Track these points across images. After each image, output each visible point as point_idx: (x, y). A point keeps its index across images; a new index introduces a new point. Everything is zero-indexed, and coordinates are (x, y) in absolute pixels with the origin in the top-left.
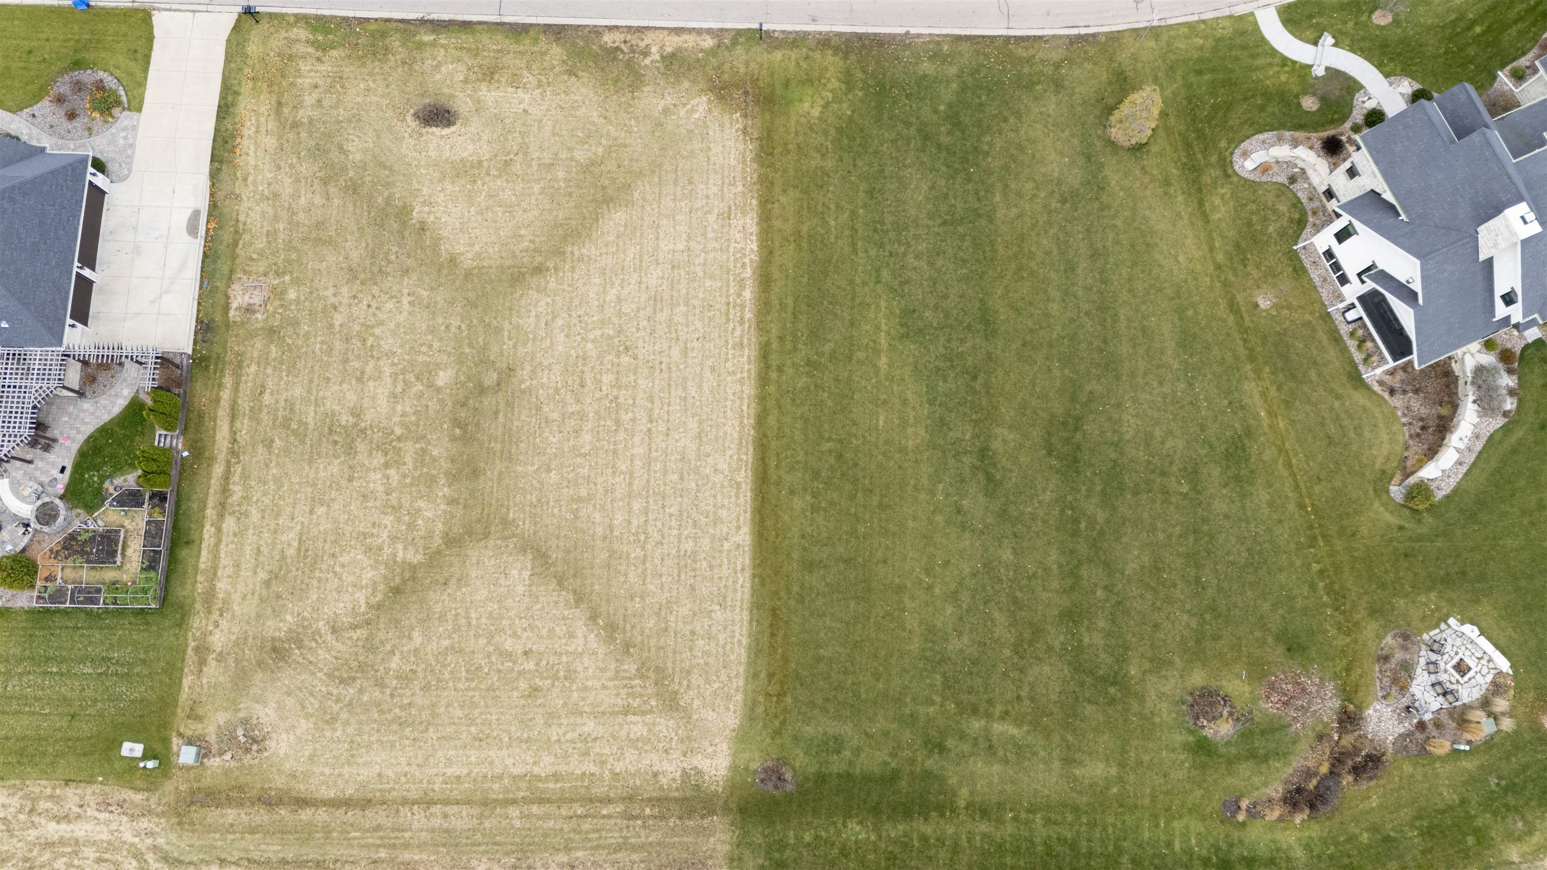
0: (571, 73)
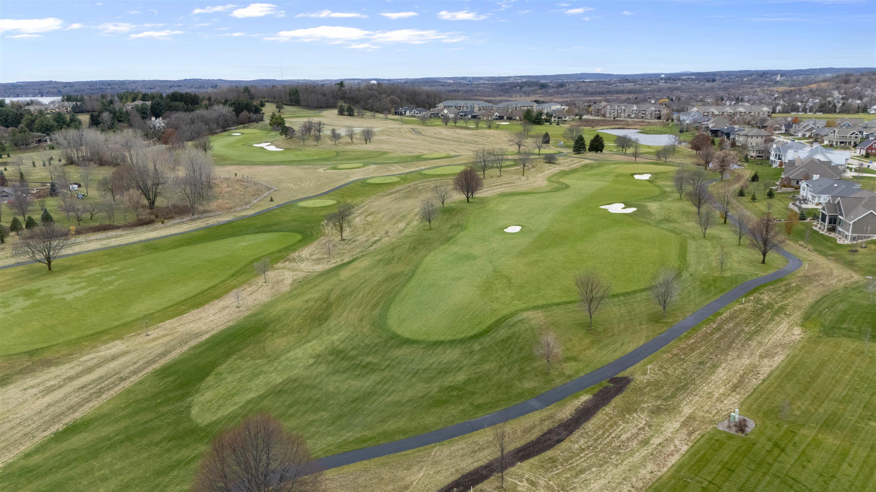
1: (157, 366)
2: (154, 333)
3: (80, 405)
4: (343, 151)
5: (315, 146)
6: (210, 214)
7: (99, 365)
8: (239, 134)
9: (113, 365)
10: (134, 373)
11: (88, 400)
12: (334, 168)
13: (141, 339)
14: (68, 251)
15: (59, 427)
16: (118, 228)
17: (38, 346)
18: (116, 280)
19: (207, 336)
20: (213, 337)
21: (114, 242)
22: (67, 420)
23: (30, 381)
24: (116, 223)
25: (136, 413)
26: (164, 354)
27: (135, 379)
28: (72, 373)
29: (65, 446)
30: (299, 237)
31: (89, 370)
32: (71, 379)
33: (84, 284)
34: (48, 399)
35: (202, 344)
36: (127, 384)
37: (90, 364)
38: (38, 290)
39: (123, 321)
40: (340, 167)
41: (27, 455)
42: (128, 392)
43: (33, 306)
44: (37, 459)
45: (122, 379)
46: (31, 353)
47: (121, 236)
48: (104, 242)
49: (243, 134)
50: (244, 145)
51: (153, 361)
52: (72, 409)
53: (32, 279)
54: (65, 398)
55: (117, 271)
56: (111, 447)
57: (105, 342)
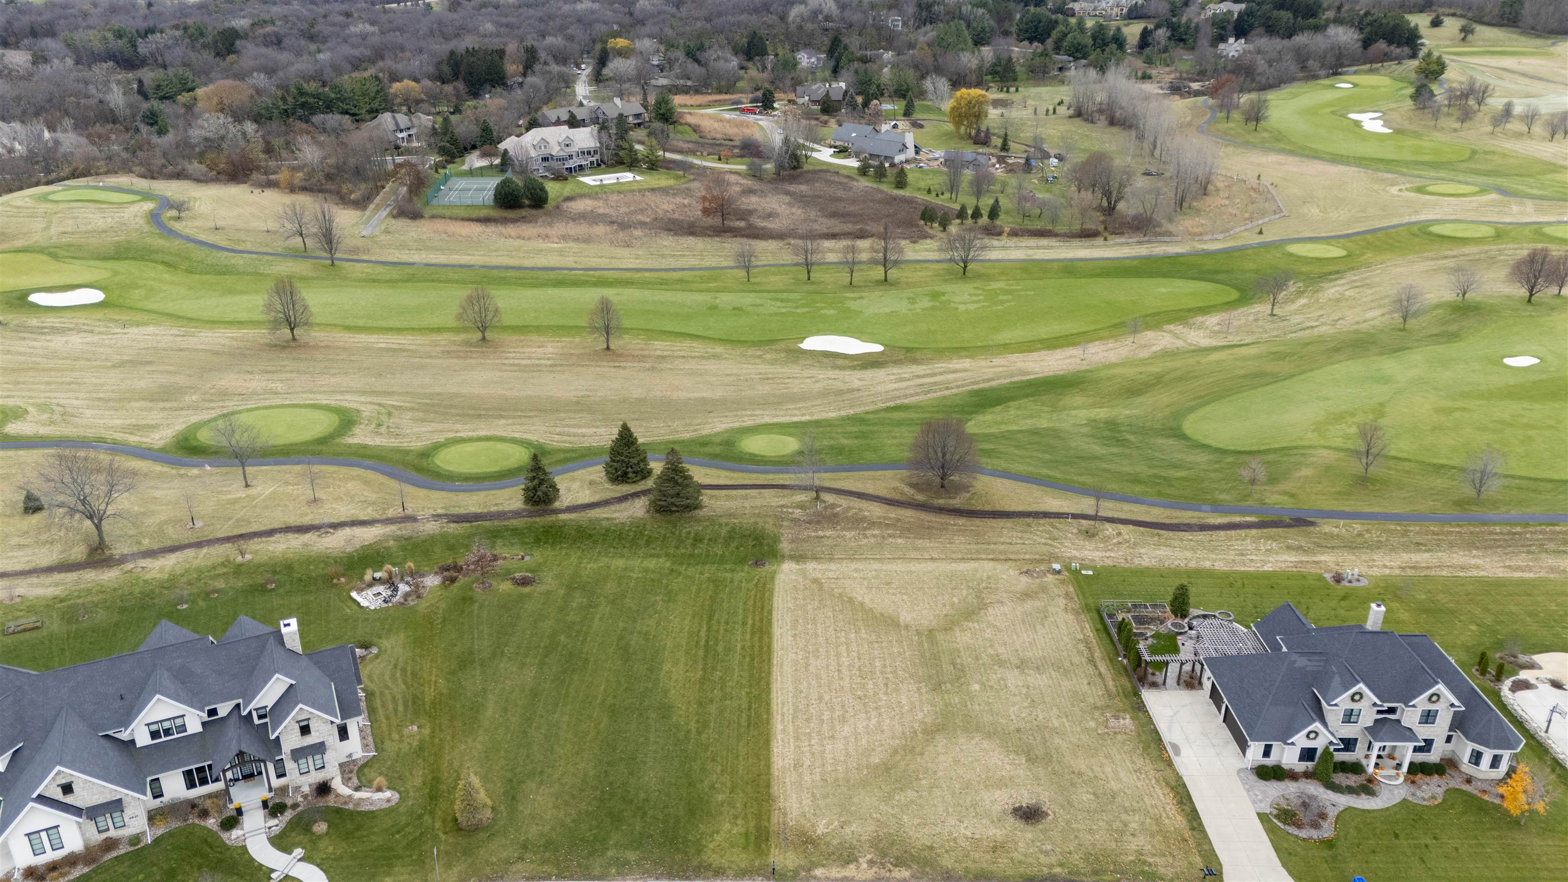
0: (931, 848)
1: (975, 387)
2: (997, 361)
3: (912, 395)
4: (1486, 153)
5: (1455, 130)
6: (1166, 239)
7: (941, 374)
8: (1350, 86)
9: (950, 377)
10: (958, 387)
11: (918, 394)
12: (1420, 190)
13: (984, 363)
14: (994, 255)
15: (892, 404)
16: (1056, 235)
17: (916, 345)
18: (1008, 301)
19: (1032, 377)
20: (1036, 379)
21: (1040, 254)
22: (898, 402)
23: (896, 370)
24: (1059, 229)
25: (938, 412)
26: (988, 380)
27: (955, 391)
28: (922, 373)
29: (888, 415)
30: (1235, 295)
31: (933, 375)
32: (918, 377)
33: (981, 297)
34: (896, 386)
35: (1022, 382)
36: (947, 393)
37: (937, 371)
38: (944, 294)
39: (986, 343)
40: (1430, 189)
41: (867, 413)
42: (945, 397)
43: (933, 308)
44: (871, 416)
45: (947, 388)
46: (908, 350)
47: (1051, 247)
48: (1030, 252)
49: (1355, 85)
50: (1333, 113)
51: (977, 383)
52: (906, 396)
53: (945, 281)
54: (906, 388)
55: (1018, 291)
56: (910, 425)
57: (960, 357)
